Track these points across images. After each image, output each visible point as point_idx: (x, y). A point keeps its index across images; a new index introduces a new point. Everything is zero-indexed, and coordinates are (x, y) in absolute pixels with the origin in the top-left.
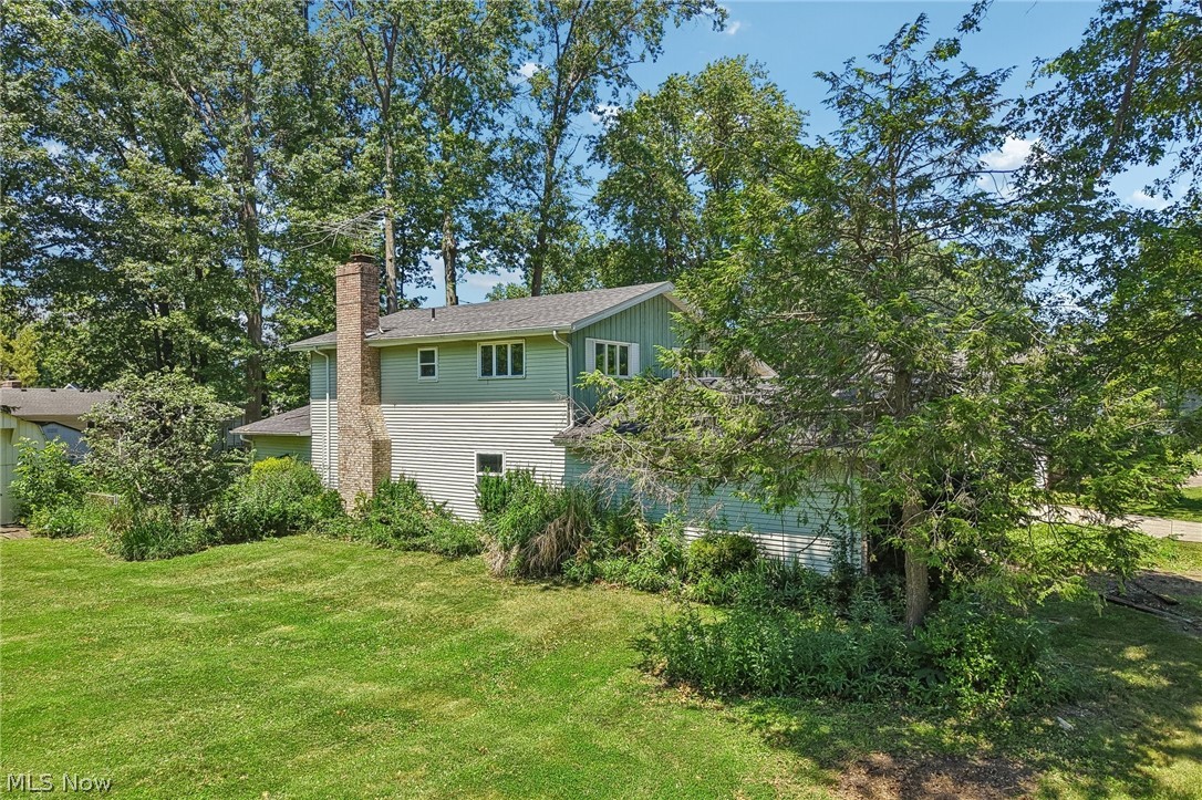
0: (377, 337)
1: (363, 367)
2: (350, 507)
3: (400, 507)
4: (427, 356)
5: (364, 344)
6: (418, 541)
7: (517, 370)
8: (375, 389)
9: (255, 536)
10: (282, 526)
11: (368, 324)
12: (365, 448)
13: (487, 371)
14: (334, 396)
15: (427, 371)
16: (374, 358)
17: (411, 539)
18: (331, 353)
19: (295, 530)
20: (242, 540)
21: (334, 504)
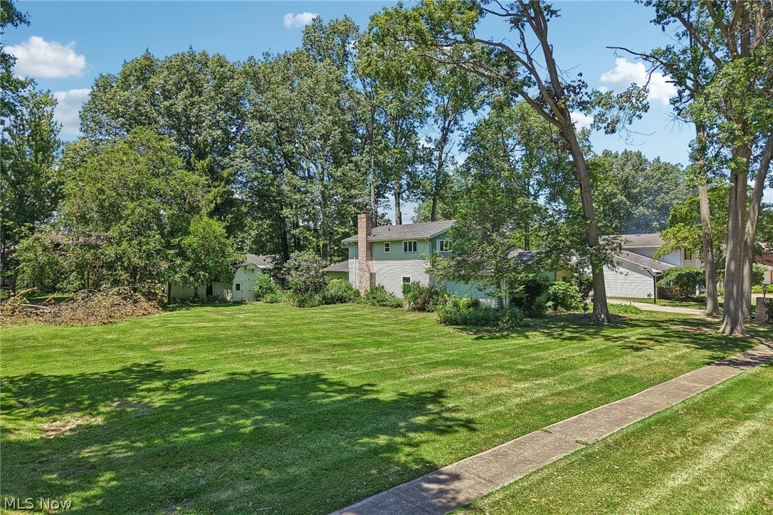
0: (371, 238)
1: (367, 248)
2: (362, 295)
3: (379, 293)
4: (387, 245)
5: (367, 241)
6: (385, 303)
7: (415, 250)
8: (370, 255)
9: (334, 303)
10: (342, 300)
11: (368, 234)
12: (368, 275)
13: (406, 250)
14: (357, 258)
15: (387, 250)
16: (370, 245)
17: (382, 303)
18: (356, 243)
19: (345, 302)
20: (330, 304)
21: (357, 293)
